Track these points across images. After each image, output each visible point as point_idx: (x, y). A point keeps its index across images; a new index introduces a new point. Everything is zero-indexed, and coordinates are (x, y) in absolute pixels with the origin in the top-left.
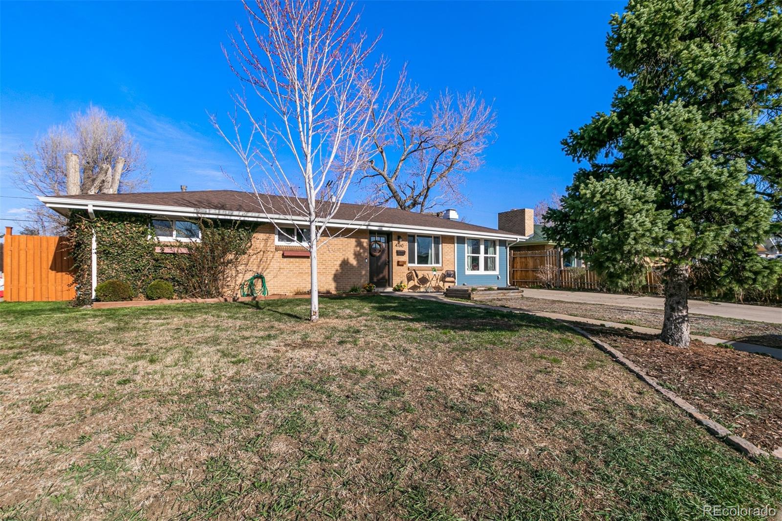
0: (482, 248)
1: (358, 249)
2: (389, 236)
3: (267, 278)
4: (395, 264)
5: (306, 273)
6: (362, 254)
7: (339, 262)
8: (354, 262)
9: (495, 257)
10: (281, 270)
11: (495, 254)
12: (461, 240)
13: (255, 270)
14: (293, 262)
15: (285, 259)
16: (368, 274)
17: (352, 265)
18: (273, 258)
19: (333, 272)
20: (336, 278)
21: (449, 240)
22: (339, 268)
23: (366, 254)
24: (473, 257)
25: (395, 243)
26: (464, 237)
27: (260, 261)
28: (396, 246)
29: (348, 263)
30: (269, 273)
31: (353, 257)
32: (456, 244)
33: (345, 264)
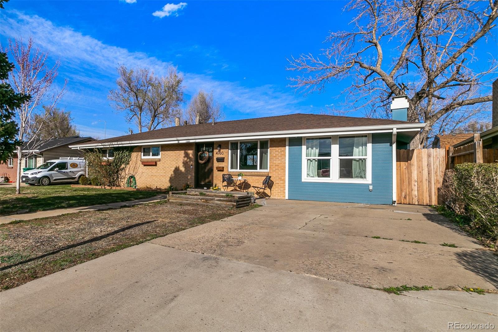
0: (335, 149)
1: (186, 159)
2: (210, 145)
3: (137, 178)
4: (215, 169)
5: (155, 175)
6: (189, 163)
7: (173, 169)
8: (182, 169)
9: (365, 159)
10: (143, 173)
11: (366, 155)
12: (296, 142)
13: (132, 173)
14: (148, 169)
15: (145, 167)
16: (193, 178)
17: (181, 171)
18: (139, 166)
19: (170, 176)
20: (171, 180)
21: (280, 143)
22: (173, 173)
23: (191, 162)
24: (319, 160)
25: (216, 151)
26: (301, 137)
27: (134, 168)
28: (217, 153)
29: (179, 169)
30: (138, 175)
31: (183, 164)
32: (287, 148)
33: (177, 170)
